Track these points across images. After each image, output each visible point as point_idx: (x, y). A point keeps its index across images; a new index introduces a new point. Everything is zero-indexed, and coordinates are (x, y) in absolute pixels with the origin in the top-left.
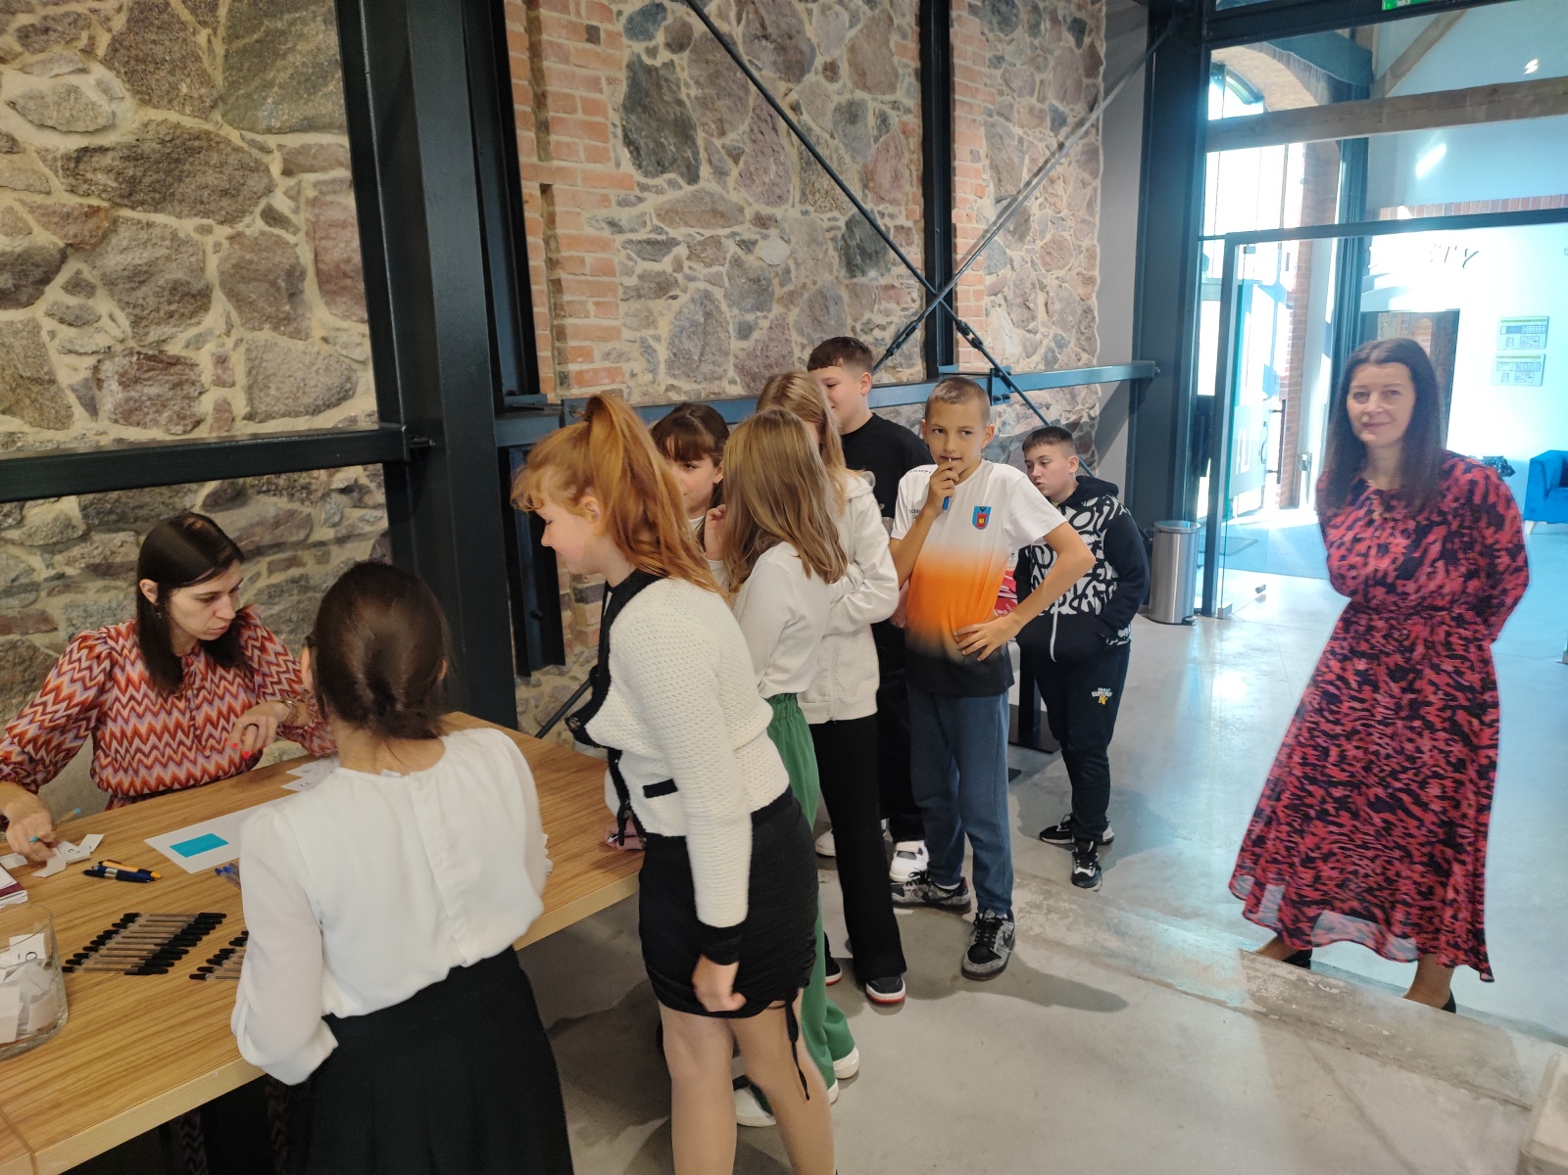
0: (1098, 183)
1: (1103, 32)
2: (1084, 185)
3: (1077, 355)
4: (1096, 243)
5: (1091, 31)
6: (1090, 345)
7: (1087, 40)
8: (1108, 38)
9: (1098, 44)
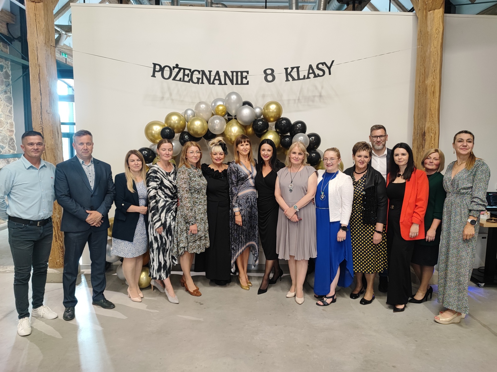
0: (12, 106)
1: (10, 69)
2: (8, 106)
3: (9, 151)
4: (13, 121)
5: (5, 68)
6: (14, 148)
7: (4, 70)
8: (11, 70)
9: (8, 71)
